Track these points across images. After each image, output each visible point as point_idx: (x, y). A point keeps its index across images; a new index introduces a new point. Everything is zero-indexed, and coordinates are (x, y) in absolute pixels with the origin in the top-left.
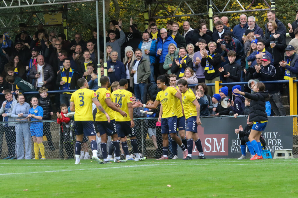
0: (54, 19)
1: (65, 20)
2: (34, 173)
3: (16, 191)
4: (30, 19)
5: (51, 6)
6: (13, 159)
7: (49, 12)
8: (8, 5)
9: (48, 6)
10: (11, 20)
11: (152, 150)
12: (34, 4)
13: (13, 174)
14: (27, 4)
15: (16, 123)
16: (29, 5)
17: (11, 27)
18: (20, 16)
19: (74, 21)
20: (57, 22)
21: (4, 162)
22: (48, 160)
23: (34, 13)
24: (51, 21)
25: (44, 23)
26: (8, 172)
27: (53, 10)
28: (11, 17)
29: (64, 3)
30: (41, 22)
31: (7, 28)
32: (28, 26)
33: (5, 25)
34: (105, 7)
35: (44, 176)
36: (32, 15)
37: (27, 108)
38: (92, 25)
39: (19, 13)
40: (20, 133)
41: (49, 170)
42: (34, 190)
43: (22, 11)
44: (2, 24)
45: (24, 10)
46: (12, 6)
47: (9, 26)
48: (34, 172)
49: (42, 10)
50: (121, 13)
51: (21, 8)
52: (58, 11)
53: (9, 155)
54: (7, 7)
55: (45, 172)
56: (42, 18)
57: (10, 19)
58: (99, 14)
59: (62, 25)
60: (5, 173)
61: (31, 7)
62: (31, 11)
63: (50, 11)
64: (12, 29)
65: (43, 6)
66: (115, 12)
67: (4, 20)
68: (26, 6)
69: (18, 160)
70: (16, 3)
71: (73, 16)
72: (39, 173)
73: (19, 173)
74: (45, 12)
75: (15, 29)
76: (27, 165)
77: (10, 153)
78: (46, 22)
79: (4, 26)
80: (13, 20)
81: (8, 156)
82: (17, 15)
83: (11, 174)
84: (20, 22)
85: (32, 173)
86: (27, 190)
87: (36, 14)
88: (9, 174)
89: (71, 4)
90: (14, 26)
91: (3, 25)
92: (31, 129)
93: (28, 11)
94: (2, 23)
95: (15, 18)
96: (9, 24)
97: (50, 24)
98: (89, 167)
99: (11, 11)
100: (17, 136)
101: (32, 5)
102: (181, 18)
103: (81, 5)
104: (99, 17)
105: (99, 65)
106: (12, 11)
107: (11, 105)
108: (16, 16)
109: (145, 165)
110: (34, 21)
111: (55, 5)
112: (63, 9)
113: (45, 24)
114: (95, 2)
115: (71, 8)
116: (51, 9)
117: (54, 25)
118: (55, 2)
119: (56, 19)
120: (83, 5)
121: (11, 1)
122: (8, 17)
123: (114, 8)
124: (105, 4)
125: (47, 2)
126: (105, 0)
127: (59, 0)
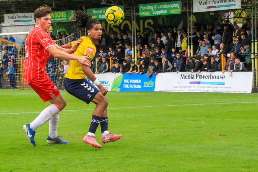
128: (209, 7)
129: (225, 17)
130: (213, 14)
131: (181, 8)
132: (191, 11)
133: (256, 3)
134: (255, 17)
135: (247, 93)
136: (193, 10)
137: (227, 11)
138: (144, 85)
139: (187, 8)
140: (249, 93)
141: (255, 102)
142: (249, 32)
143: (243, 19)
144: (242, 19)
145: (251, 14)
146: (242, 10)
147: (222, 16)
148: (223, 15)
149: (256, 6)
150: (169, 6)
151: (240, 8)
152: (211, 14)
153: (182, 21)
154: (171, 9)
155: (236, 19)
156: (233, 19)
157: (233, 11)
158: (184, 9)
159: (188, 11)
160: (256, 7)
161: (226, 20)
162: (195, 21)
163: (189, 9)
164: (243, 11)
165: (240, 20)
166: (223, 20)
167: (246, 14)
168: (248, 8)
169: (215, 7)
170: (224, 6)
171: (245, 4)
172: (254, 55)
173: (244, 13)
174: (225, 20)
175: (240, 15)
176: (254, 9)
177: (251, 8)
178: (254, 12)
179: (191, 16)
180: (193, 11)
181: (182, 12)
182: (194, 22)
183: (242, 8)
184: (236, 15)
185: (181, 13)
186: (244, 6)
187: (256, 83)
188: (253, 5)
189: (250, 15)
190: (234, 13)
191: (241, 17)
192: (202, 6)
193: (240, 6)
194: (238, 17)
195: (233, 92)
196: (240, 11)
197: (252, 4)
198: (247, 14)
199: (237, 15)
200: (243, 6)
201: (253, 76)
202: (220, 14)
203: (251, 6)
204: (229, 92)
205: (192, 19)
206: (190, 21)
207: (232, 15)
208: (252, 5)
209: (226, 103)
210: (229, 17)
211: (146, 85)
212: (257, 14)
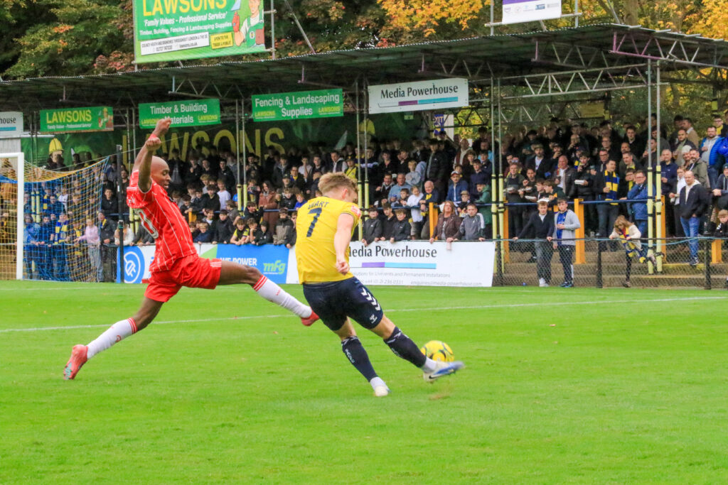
0: (592, 111)
1: (607, 111)
2: (563, 304)
3: (540, 326)
4: (562, 111)
5: (590, 93)
7: (587, 102)
8: (536, 93)
9: (586, 93)
11: (718, 279)
12: (568, 91)
13: (537, 304)
14: (559, 91)
16: (562, 93)
17: (538, 120)
18: (550, 106)
19: (618, 113)
20: (597, 114)
23: (568, 102)
24: (590, 113)
25: (581, 116)
26: (531, 302)
27: (594, 99)
28: (539, 108)
29: (606, 89)
30: (576, 114)
31: (533, 122)
32: (560, 119)
33: (531, 118)
34: (660, 94)
35: (576, 308)
36: (566, 105)
38: (643, 118)
39: (549, 103)
41: (582, 301)
42: (564, 325)
43: (552, 101)
44: (528, 117)
45: (556, 99)
46: (541, 93)
47: (536, 119)
49: (577, 99)
50: (681, 101)
51: (551, 97)
52: (600, 99)
54: (534, 95)
56: (578, 109)
57: (538, 111)
58: (652, 103)
59: (603, 117)
60: (527, 304)
61: (565, 96)
62: (564, 99)
63: (588, 100)
64: (540, 123)
65: (579, 94)
66: (674, 100)
67: (531, 111)
68: (557, 93)
70: (545, 90)
71: (619, 106)
72: (570, 304)
74: (582, 102)
76: (555, 294)
78: (582, 114)
80: (541, 112)
82: (546, 105)
84: (549, 113)
85: (560, 304)
86: (554, 325)
87: (570, 104)
89: (616, 91)
93: (561, 100)
95: (544, 109)
96: (536, 117)
97: (589, 116)
98: (634, 299)
99: (539, 101)
101: (566, 92)
103: (629, 93)
104: (651, 107)
106: (541, 100)
108: (546, 107)
109: (709, 298)
111: (595, 92)
112: (606, 99)
113: (583, 117)
114: (647, 88)
115: (615, 96)
116: (589, 97)
117: (593, 118)
118: (596, 88)
119: (595, 111)
120: (631, 92)
121: (539, 88)
122: (534, 108)
123: (672, 96)
124: (661, 91)
125: (585, 89)
126: (661, 86)
127: (600, 86)
128: (402, 104)
129: (436, 124)
130: (412, 117)
131: (342, 105)
132: (363, 111)
133: (501, 97)
134: (499, 126)
135: (482, 287)
136: (370, 109)
137: (441, 112)
138: (265, 270)
139: (355, 105)
140: (486, 287)
141: (499, 306)
142: (485, 157)
143: (474, 130)
144: (471, 129)
145: (491, 120)
146: (472, 109)
147: (430, 122)
148: (432, 120)
149: (501, 102)
150: (317, 99)
151: (467, 105)
152: (406, 118)
153: (346, 133)
154: (321, 105)
155: (460, 128)
156: (452, 129)
157: (454, 111)
158: (350, 106)
159: (358, 110)
160: (499, 104)
161: (439, 130)
162: (373, 132)
163: (360, 106)
164: (473, 112)
165: (468, 131)
166: (433, 131)
167: (479, 119)
168: (485, 106)
169: (415, 103)
170: (434, 101)
171: (477, 99)
172: (498, 206)
173: (476, 116)
174: (436, 131)
175: (467, 120)
176: (496, 107)
177: (490, 107)
178: (496, 114)
179: (365, 121)
180: (368, 111)
181: (345, 113)
182: (372, 135)
183: (470, 106)
184: (458, 120)
185: (342, 115)
186: (475, 102)
187: (501, 266)
188: (494, 100)
189: (488, 120)
190: (455, 116)
191: (470, 126)
192: (387, 101)
193: (468, 101)
194: (463, 124)
195: (454, 284)
196: (467, 112)
197: (492, 98)
198: (481, 119)
199: (460, 120)
200: (473, 101)
201: (496, 250)
202: (425, 117)
203: (490, 101)
204: (446, 285)
205: (367, 128)
206: (362, 133)
207: (450, 120)
208: (492, 101)
209: (438, 309)
210: (445, 125)
211: (268, 270)
212: (502, 119)
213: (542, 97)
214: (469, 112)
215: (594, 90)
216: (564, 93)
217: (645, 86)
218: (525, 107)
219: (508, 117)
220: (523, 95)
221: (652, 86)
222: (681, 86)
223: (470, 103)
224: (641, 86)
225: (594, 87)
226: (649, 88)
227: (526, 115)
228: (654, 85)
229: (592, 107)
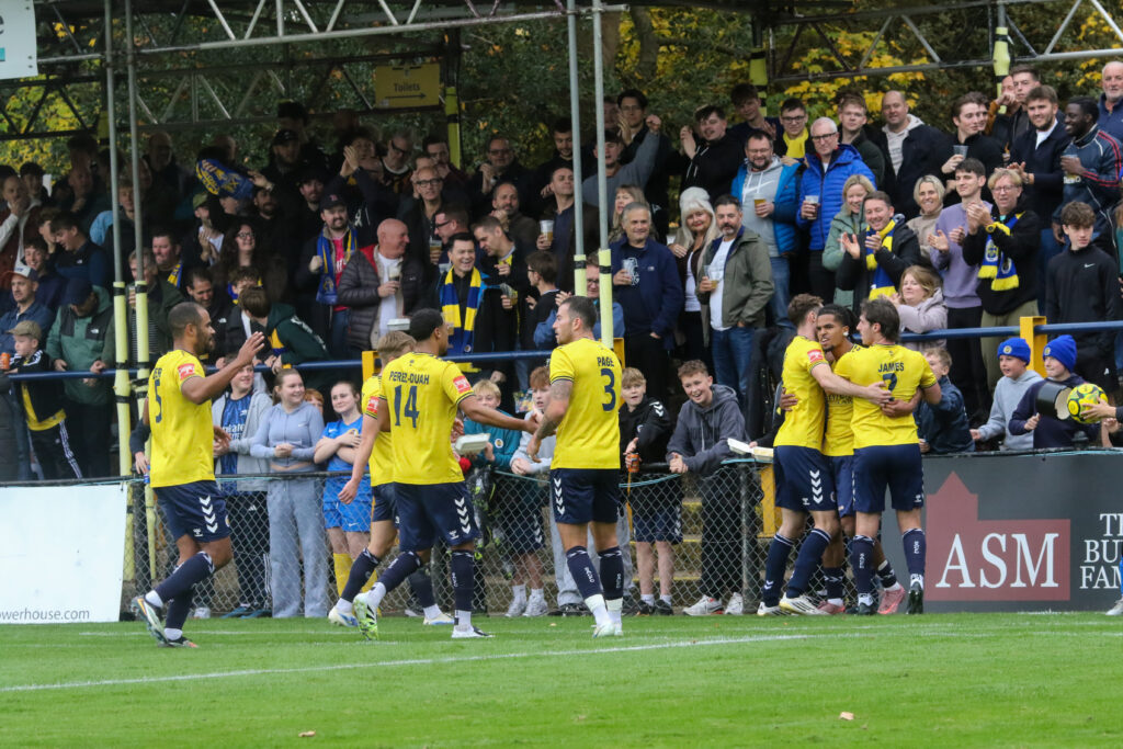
0: (410, 87)
1: (451, 90)
2: (337, 670)
3: (269, 736)
4: (320, 88)
5: (399, 35)
6: (258, 617)
7: (392, 61)
8: (239, 36)
9: (388, 36)
10: (249, 93)
12: (335, 29)
13: (259, 671)
14: (309, 30)
15: (271, 481)
16: (316, 34)
17: (247, 116)
18: (283, 76)
19: (484, 94)
20: (422, 96)
21: (224, 628)
22: (391, 619)
23: (337, 63)
24: (399, 93)
25: (374, 102)
26: (239, 666)
27: (409, 50)
28: (249, 80)
29: (446, 24)
30: (361, 97)
31: (233, 121)
32: (312, 112)
33: (228, 110)
34: (604, 38)
35: (375, 678)
36: (329, 72)
37: (308, 425)
38: (553, 107)
39: (280, 64)
40: (282, 517)
41: (393, 659)
42: (339, 734)
43: (289, 58)
44: (217, 107)
45: (299, 52)
46: (253, 35)
47: (243, 114)
48: (339, 667)
49: (366, 53)
50: (661, 60)
51: (286, 45)
52: (424, 55)
53: (242, 599)
54: (233, 41)
55: (381, 664)
56: (366, 84)
57: (245, 89)
58: (579, 65)
59: (440, 107)
60: (229, 671)
61: (325, 43)
62: (322, 54)
63: (395, 56)
64: (252, 126)
65: (368, 39)
66: (641, 55)
67: (224, 91)
68: (304, 37)
69: (278, 619)
70: (266, 28)
71: (483, 72)
72: (355, 668)
73: (282, 667)
74: (376, 61)
75: (264, 125)
76: (311, 640)
77: (248, 592)
78: (378, 97)
79: (222, 114)
80: (256, 92)
81: (237, 605)
82: (271, 73)
83: (252, 671)
84: (281, 97)
85: (329, 668)
86: (311, 733)
87: (342, 69)
88: (244, 672)
89: (474, 28)
90: (261, 113)
91: (217, 109)
92: (324, 501)
93: (314, 56)
94: (215, 103)
95: (266, 84)
96: (240, 108)
97: (397, 103)
98: (546, 647)
99: (249, 58)
100: (272, 530)
101: (329, 34)
102: (890, 78)
103: (511, 33)
104: (579, 76)
105: (579, 257)
106: (254, 58)
107: (244, 412)
108: (269, 77)
109: (756, 638)
110: (335, 95)
111: (412, 32)
112: (446, 50)
113: (380, 106)
114: (565, 21)
115: (474, 42)
116: (398, 49)
117: (410, 109)
118: (415, 21)
119: (417, 87)
120: (519, 32)
121: (250, 19)
122: (236, 81)
123: (636, 43)
124: (604, 28)
125: (386, 23)
126: (604, 15)
127: (428, 15)
133: (134, 46)
134: (132, 134)
135: (91, 623)
140: (103, 624)
141: (145, 679)
143: (54, 149)
144: (47, 146)
145: (106, 118)
146: (49, 86)
149: (134, 64)
151: (33, 73)
155: (13, 143)
160: (130, 68)
164: (50, 96)
165: (37, 151)
167: (71, 114)
168: (86, 74)
171: (63, 54)
172: (132, 376)
173: (60, 106)
175: (34, 117)
176: (120, 79)
177: (101, 77)
178: (121, 99)
183: (43, 77)
184: (9, 118)
186: (57, 63)
187: (146, 557)
188: (115, 58)
189: (98, 119)
191: (44, 135)
193: (34, 62)
194: (23, 130)
196: (35, 94)
197: (108, 52)
198: (77, 116)
199: (15, 121)
200: (52, 60)
201: (129, 510)
203: (103, 61)
208: (109, 59)
212: (140, 115)
213: (258, 47)
214: (40, 96)
215: (410, 27)
216: (323, 35)
217: (556, 14)
218: (207, 78)
219: (155, 109)
220: (200, 40)
221: (577, 16)
222: (661, 15)
223: (41, 68)
224: (547, 14)
225: (411, 18)
226: (571, 20)
227: (211, 101)
228: (584, 11)
229: (404, 77)
